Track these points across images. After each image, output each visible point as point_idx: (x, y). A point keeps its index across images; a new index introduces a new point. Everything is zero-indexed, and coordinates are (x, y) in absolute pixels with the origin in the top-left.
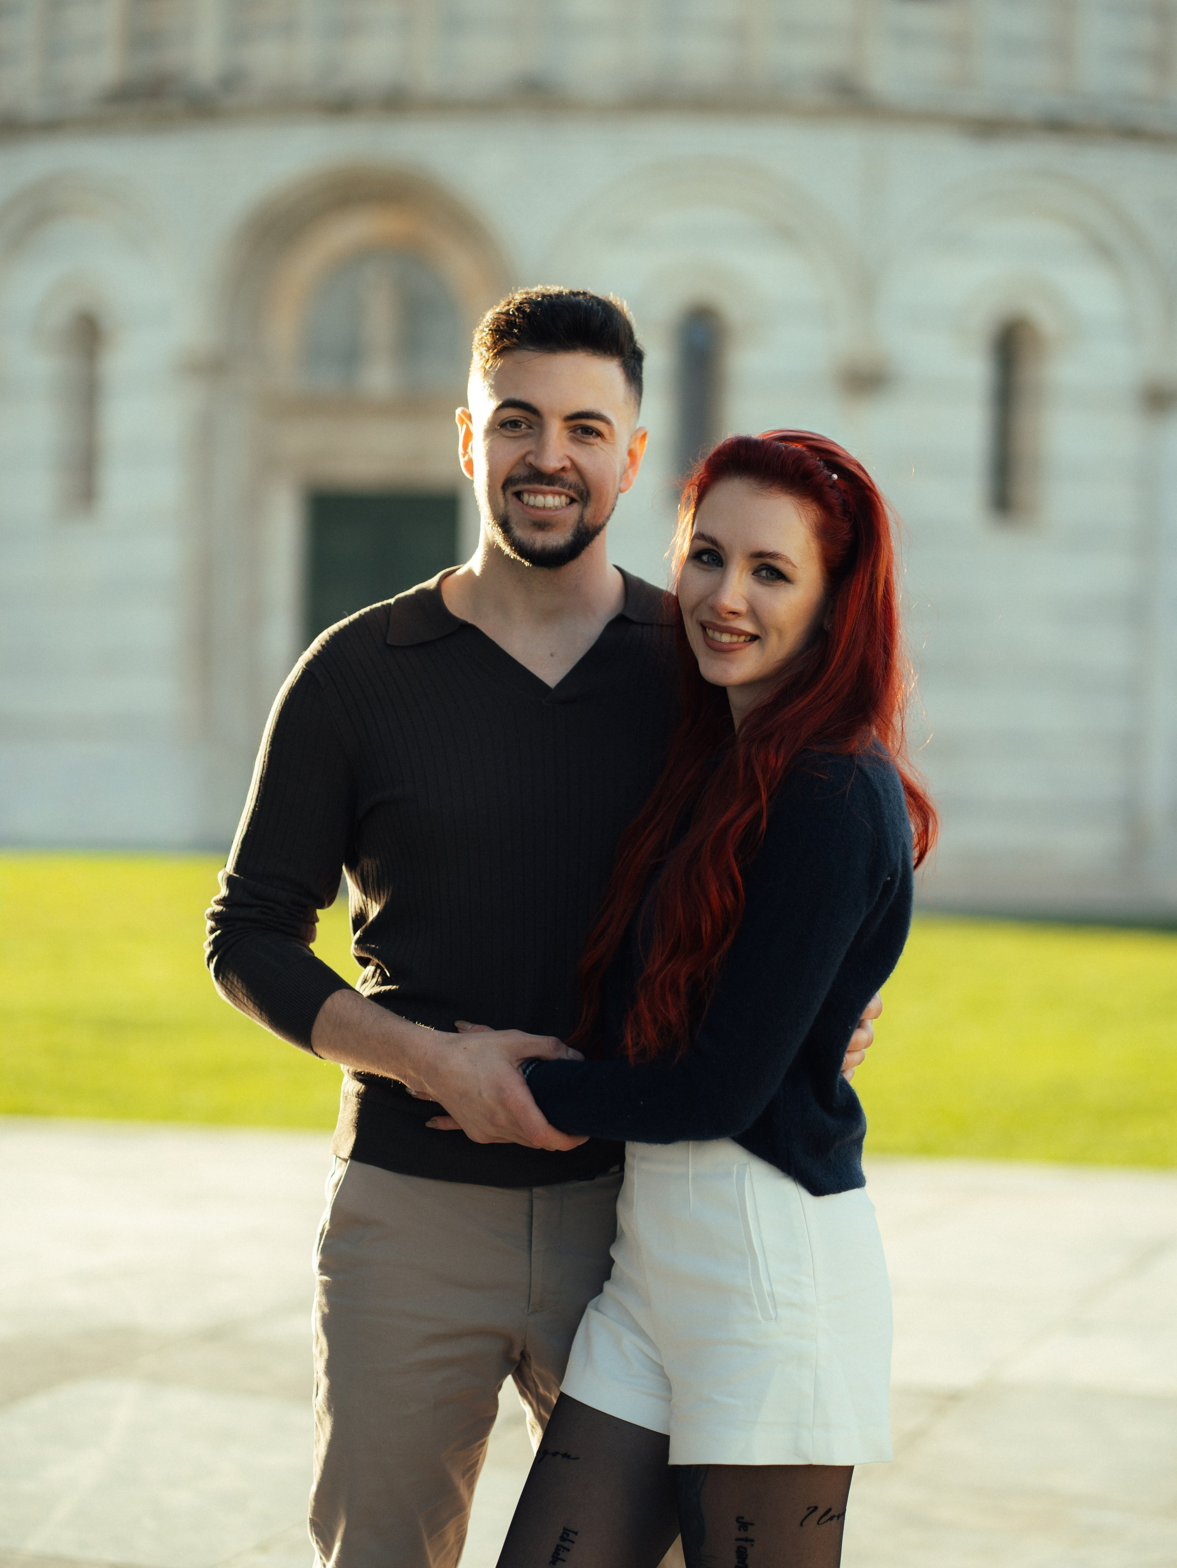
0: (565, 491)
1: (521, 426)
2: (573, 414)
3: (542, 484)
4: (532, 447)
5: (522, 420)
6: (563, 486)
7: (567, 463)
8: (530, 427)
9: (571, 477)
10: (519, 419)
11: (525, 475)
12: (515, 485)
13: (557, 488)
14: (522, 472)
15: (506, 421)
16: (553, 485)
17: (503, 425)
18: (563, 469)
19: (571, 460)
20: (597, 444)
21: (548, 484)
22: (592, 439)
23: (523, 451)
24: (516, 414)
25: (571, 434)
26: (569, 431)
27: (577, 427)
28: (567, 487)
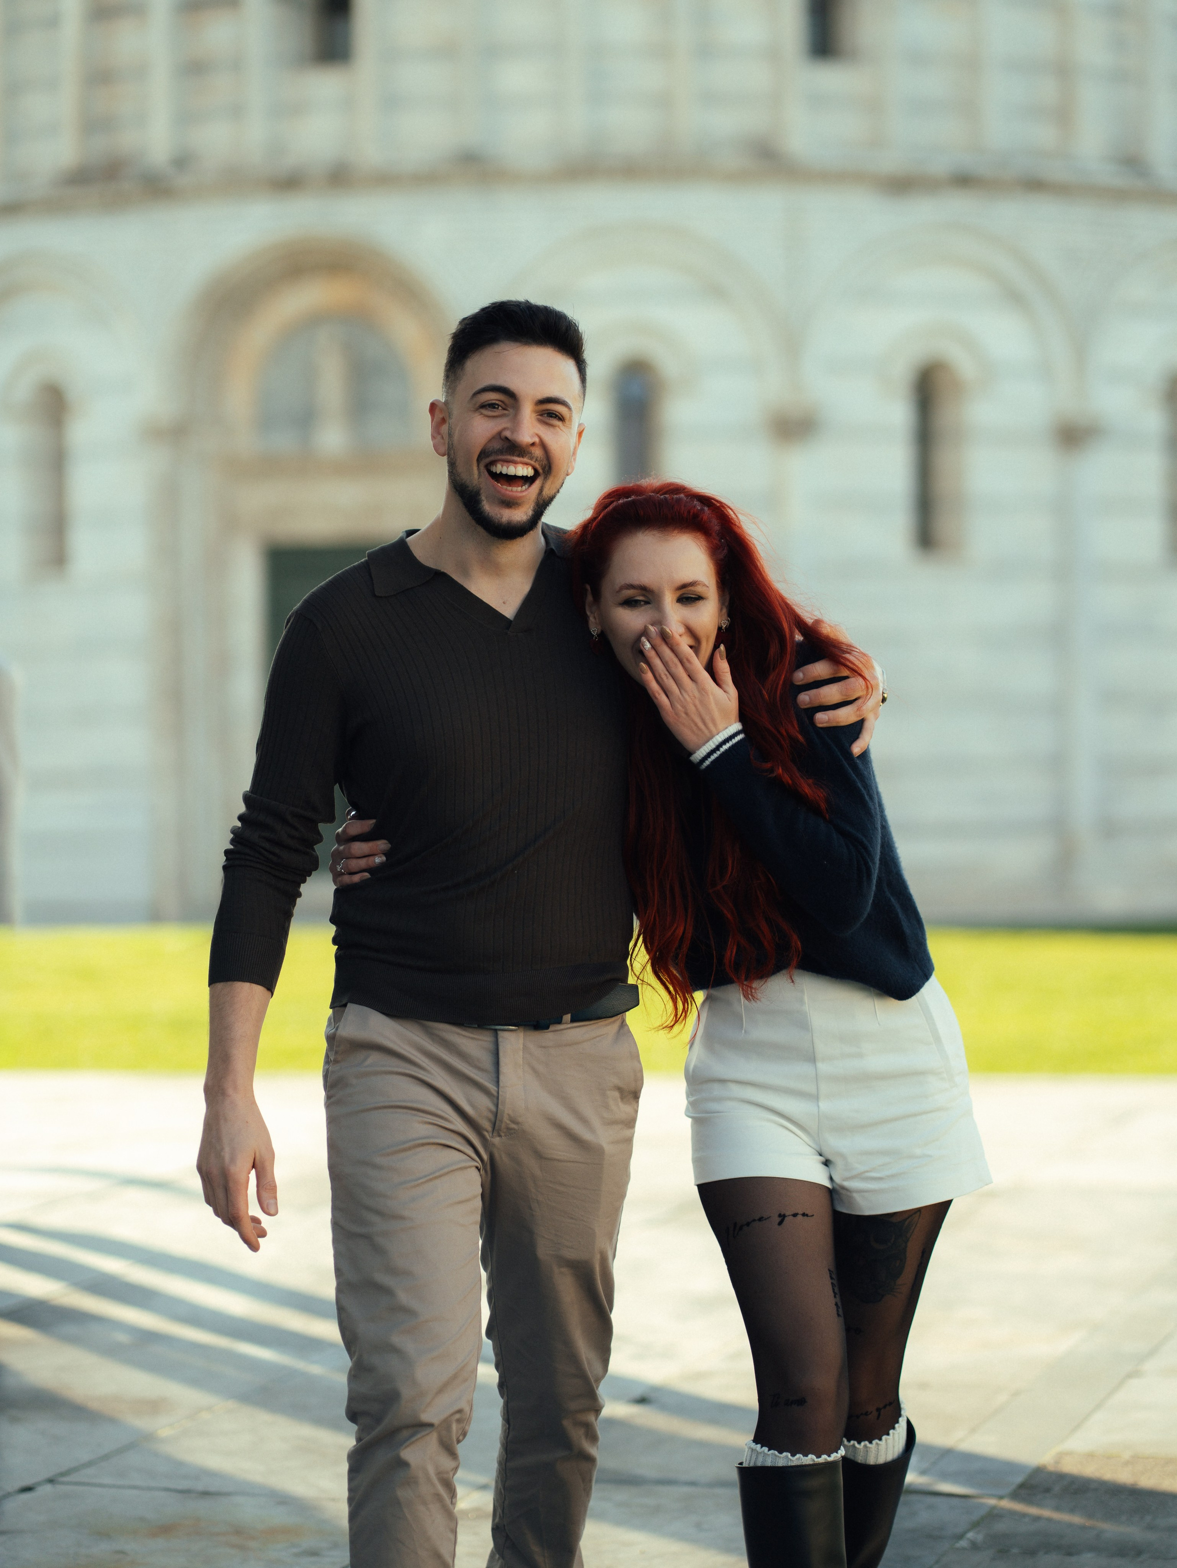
0: (532, 462)
1: (498, 408)
2: (544, 399)
3: (513, 455)
4: (508, 425)
5: (500, 403)
6: (531, 459)
7: (537, 440)
8: (504, 409)
9: (537, 452)
10: (497, 402)
11: (498, 447)
12: (488, 456)
13: (526, 460)
14: (497, 445)
15: (486, 403)
16: (523, 457)
17: (483, 406)
18: (533, 444)
19: (539, 437)
20: (559, 427)
21: (518, 456)
22: (555, 422)
23: (499, 428)
24: (495, 398)
25: (539, 417)
26: (537, 414)
27: (544, 412)
28: (534, 460)
